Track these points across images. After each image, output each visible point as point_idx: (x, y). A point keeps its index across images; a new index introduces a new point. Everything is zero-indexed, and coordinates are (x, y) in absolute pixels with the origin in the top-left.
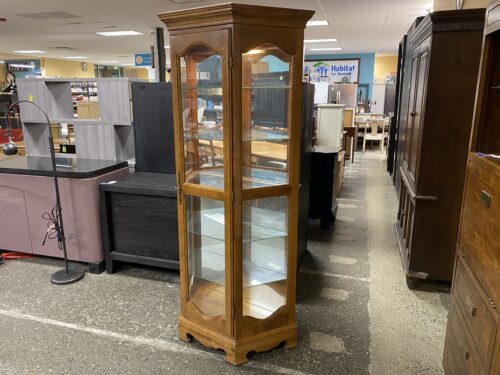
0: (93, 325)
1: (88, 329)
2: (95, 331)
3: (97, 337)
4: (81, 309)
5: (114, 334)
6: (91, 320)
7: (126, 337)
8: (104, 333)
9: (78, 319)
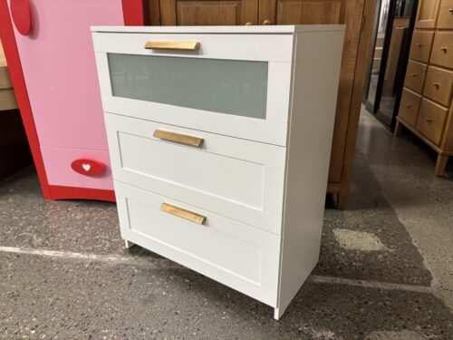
0: (43, 246)
1: (37, 252)
2: (47, 253)
3: (51, 260)
4: (23, 228)
5: (75, 255)
6: (40, 240)
7: (94, 257)
8: (60, 254)
9: (20, 241)
